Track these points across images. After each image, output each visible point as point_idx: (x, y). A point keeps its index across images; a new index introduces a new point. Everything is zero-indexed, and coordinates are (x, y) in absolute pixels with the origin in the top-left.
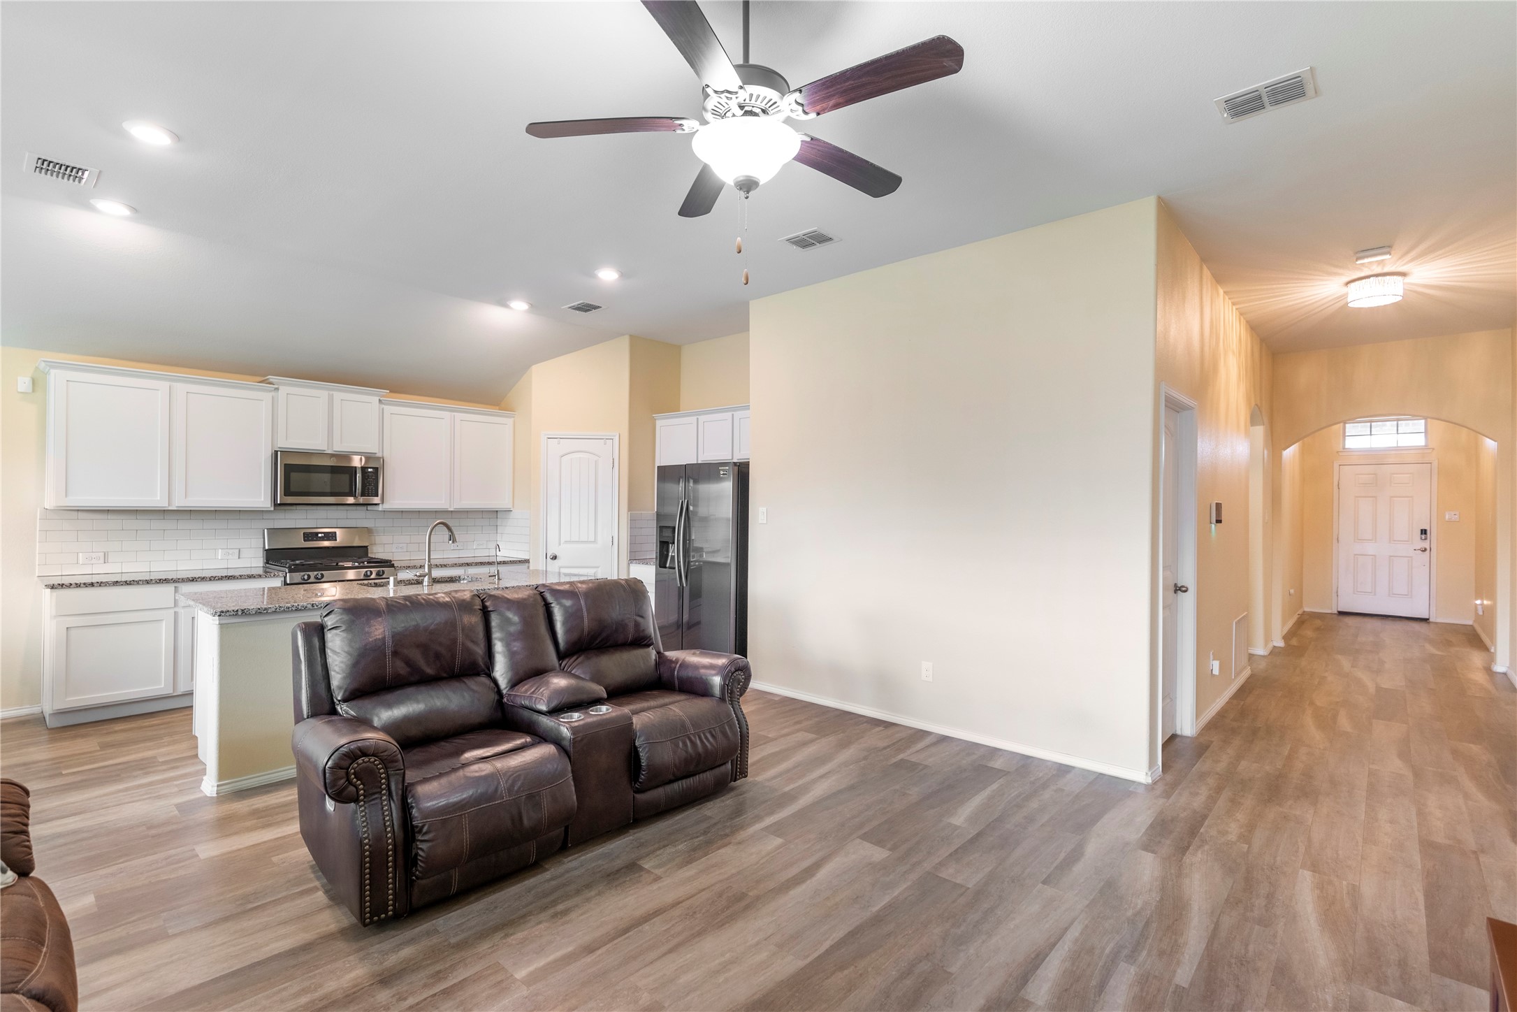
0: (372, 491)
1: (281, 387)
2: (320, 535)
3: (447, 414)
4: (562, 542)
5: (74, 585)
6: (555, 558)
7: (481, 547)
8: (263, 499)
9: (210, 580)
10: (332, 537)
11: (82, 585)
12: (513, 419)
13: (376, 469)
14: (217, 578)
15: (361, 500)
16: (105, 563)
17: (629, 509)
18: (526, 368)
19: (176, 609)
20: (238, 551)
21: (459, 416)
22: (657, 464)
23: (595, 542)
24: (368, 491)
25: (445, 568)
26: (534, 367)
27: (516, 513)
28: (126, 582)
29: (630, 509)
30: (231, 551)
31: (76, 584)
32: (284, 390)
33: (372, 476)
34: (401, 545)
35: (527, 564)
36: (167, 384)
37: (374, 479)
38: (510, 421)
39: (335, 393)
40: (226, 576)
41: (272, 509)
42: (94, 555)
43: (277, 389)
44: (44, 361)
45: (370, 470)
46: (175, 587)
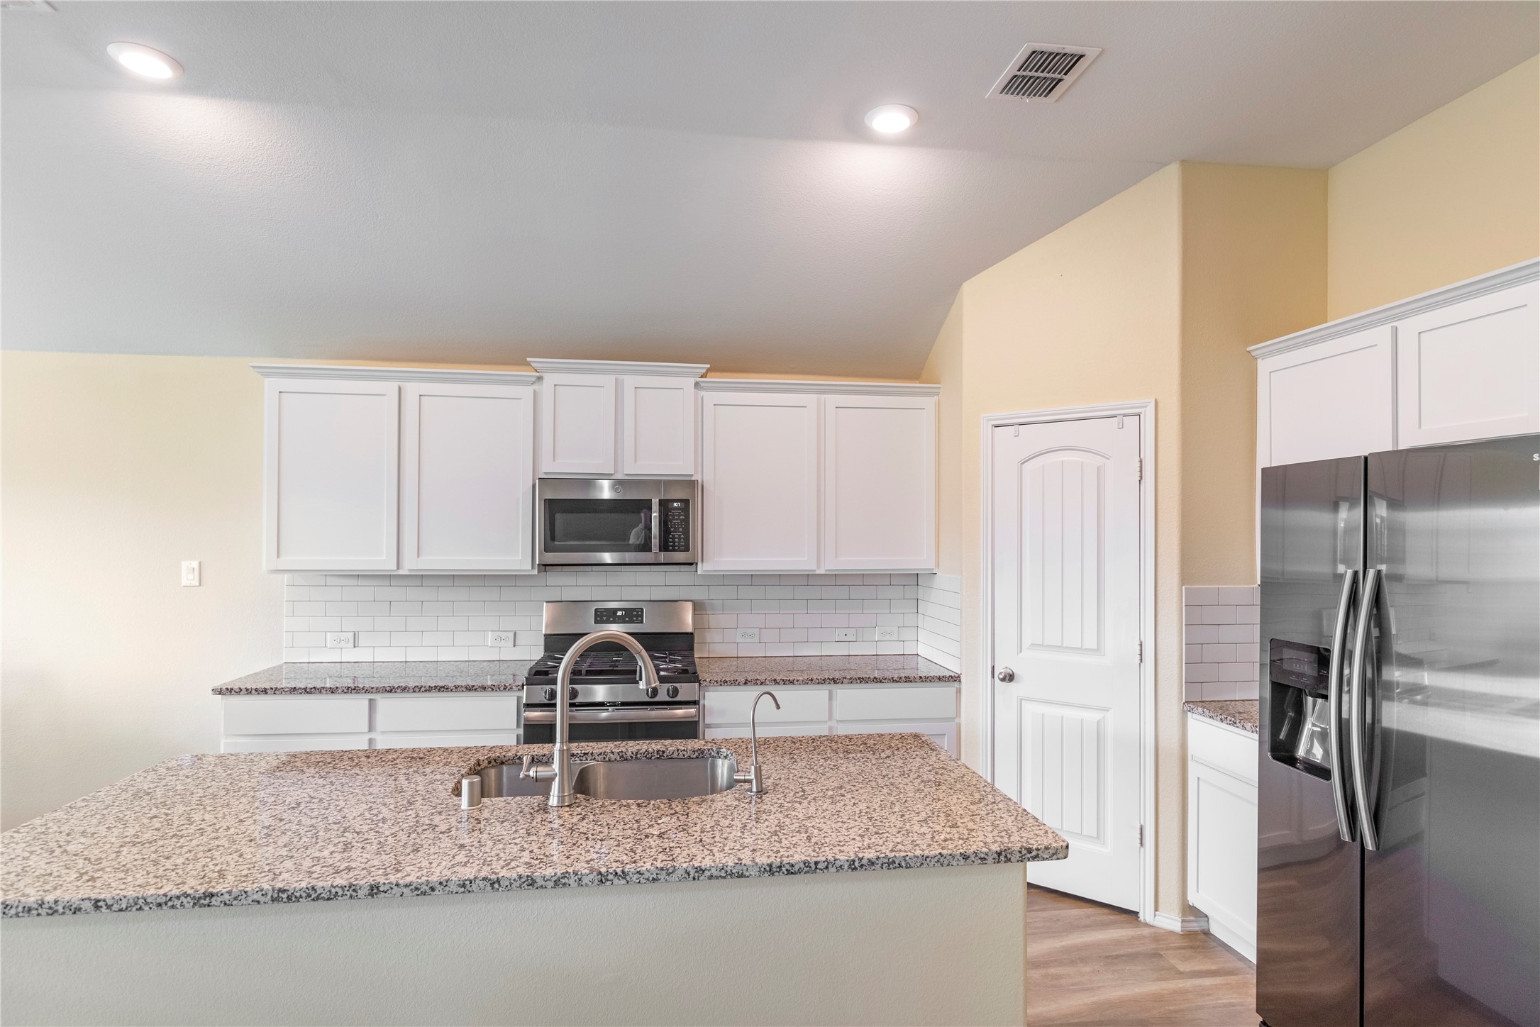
0: (679, 543)
1: (546, 376)
2: (619, 613)
3: (813, 398)
4: (1026, 643)
5: (244, 690)
6: (1010, 677)
7: (888, 638)
8: (520, 558)
9: (414, 692)
10: (637, 616)
11: (253, 691)
12: (936, 398)
13: (686, 502)
14: (423, 689)
15: (663, 557)
16: (355, 647)
17: (1185, 578)
18: (953, 289)
19: (372, 735)
20: (513, 633)
21: (833, 400)
22: (1263, 461)
23: (1098, 650)
24: (674, 542)
25: (791, 687)
26: (967, 287)
27: (942, 580)
28: (305, 689)
29: (1186, 576)
30: (504, 635)
31: (247, 690)
32: (550, 379)
33: (680, 515)
34: (750, 631)
35: (956, 684)
36: (393, 387)
37: (682, 520)
38: (929, 402)
39: (626, 377)
40: (436, 687)
41: (536, 572)
42: (344, 636)
43: (540, 379)
44: (254, 367)
45: (675, 504)
46: (370, 700)
